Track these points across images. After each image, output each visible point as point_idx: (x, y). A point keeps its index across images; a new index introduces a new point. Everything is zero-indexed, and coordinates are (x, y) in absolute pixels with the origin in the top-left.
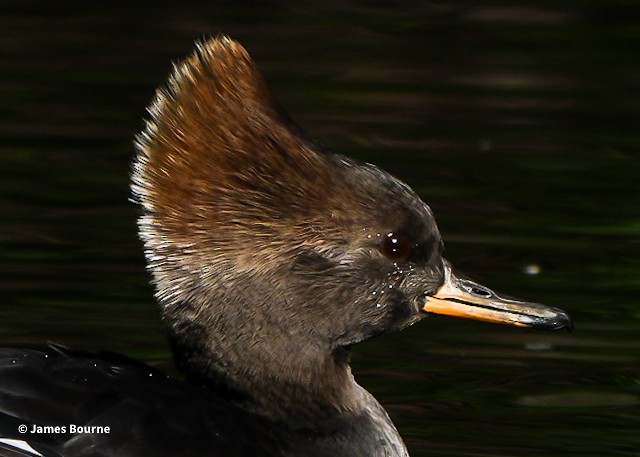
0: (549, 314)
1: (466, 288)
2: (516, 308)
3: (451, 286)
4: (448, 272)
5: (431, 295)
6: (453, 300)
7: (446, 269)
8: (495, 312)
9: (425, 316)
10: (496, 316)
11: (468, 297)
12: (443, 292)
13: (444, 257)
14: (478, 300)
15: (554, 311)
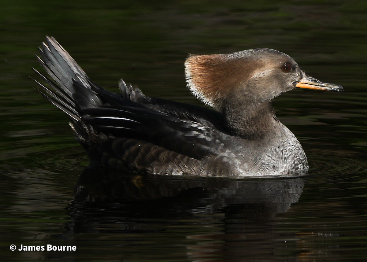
0: (336, 87)
1: (310, 79)
2: (325, 85)
3: (304, 79)
4: (304, 75)
5: (298, 82)
6: (305, 83)
7: (303, 74)
8: (319, 87)
9: (295, 88)
10: (319, 88)
11: (310, 82)
12: (302, 81)
13: (302, 70)
14: (313, 83)
15: (338, 86)
